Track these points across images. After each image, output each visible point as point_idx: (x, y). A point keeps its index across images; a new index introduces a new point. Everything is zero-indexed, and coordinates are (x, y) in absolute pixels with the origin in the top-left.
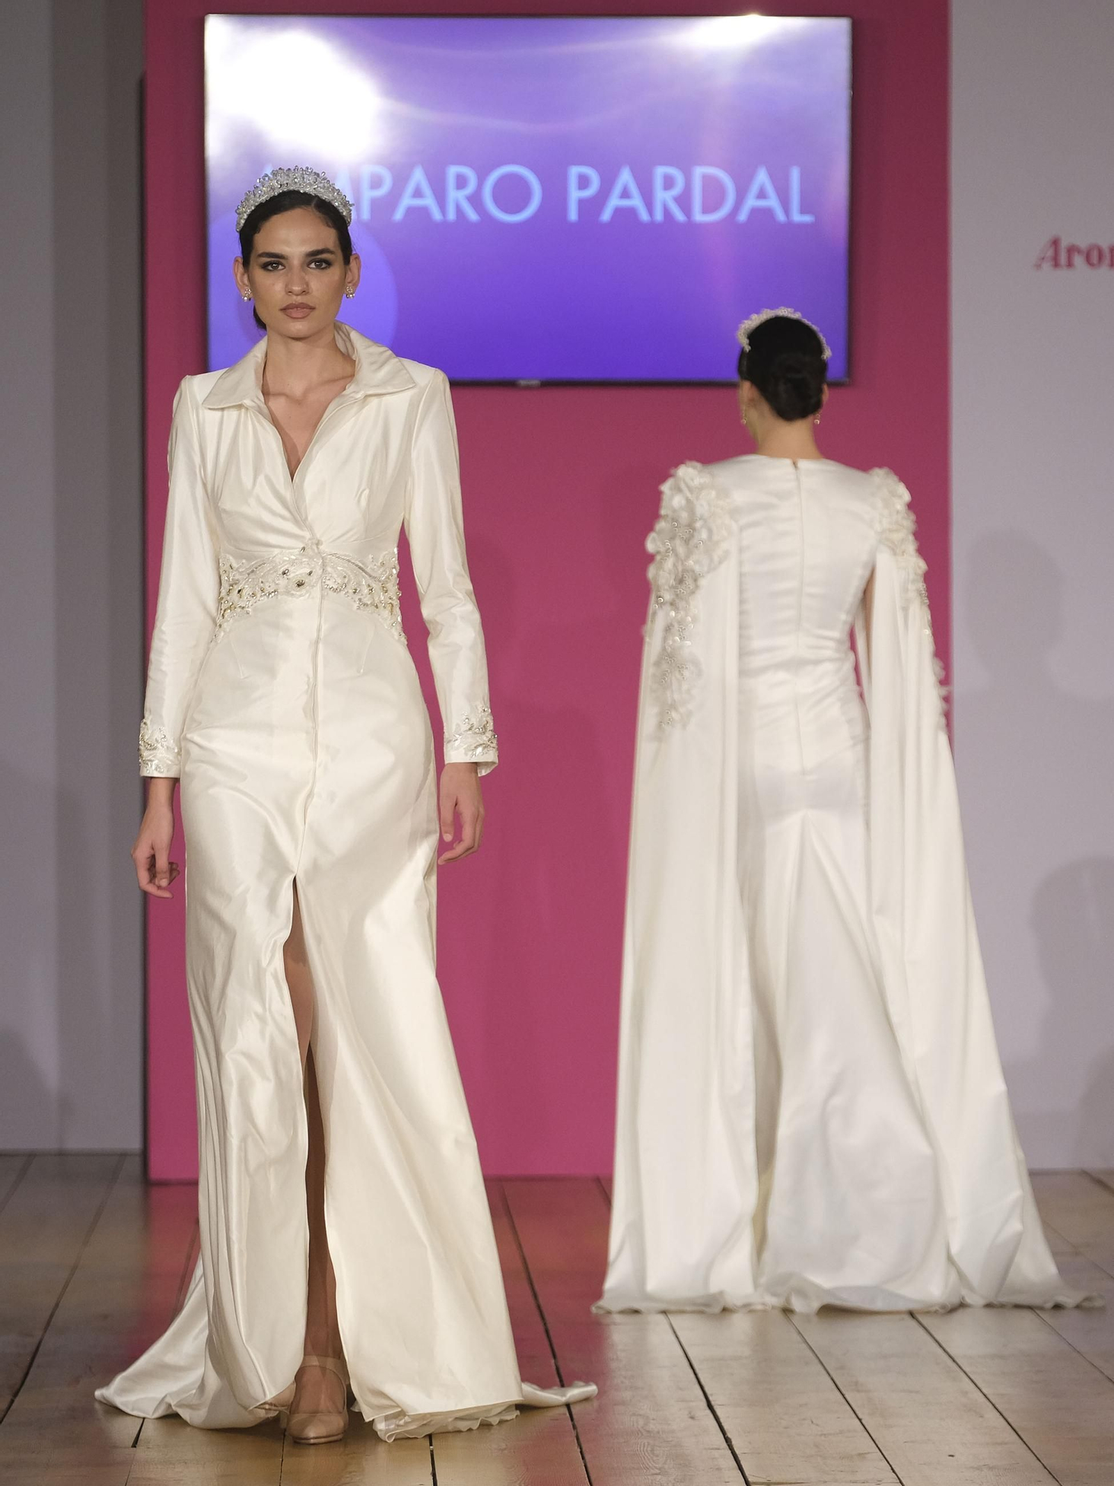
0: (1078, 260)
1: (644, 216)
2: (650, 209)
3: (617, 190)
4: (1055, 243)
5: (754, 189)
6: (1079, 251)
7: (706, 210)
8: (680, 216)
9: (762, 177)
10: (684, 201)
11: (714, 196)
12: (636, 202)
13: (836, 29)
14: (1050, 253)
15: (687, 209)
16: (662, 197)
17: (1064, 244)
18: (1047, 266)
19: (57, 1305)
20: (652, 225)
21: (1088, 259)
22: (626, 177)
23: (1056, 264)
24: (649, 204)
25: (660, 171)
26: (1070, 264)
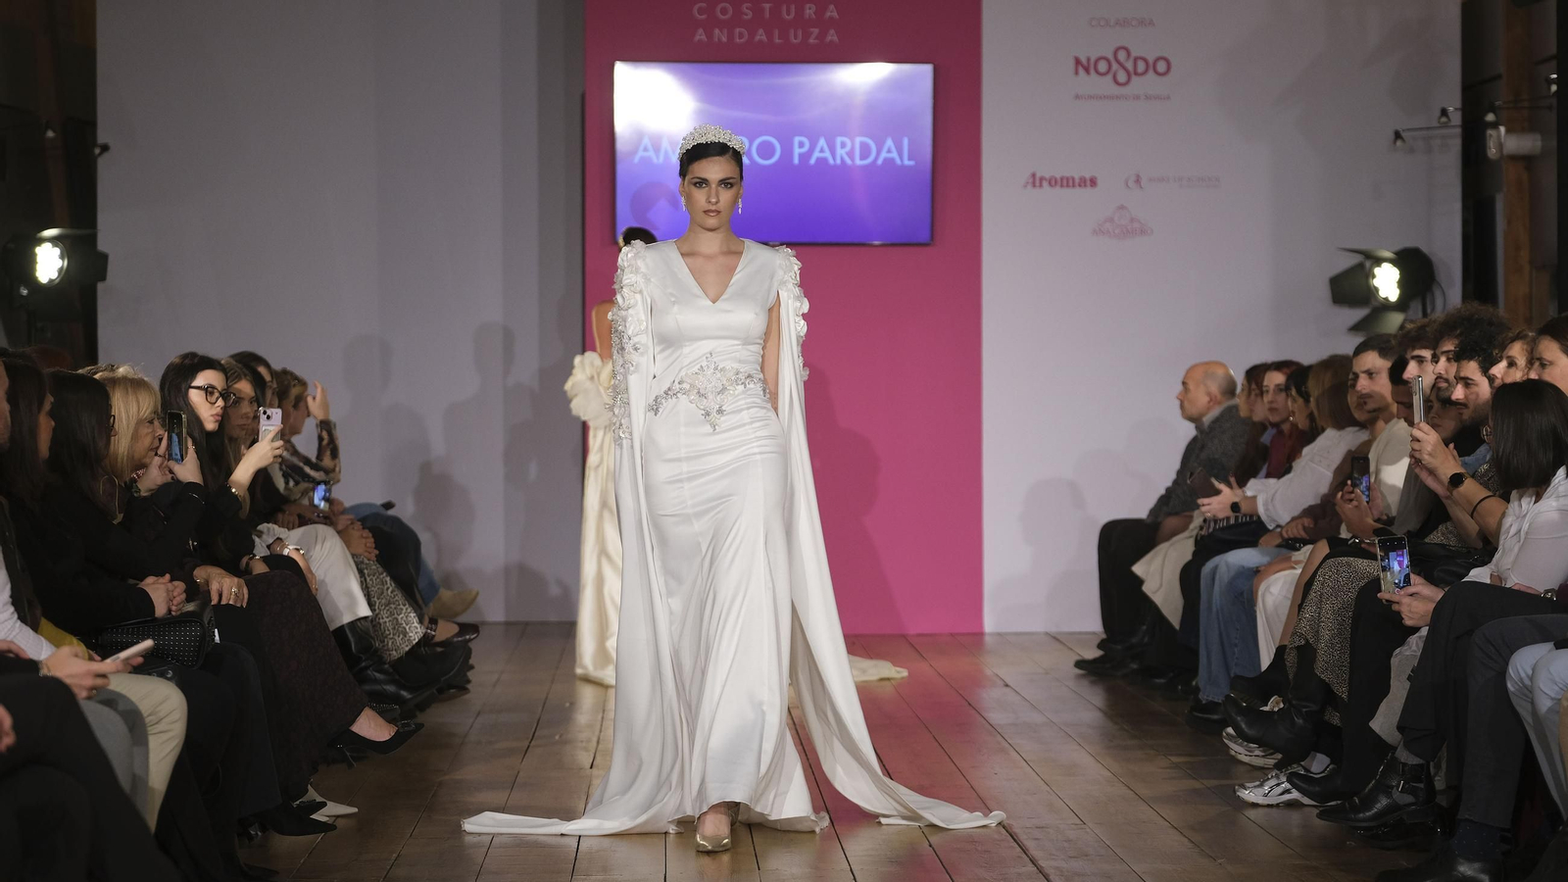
0: (1045, 184)
1: (831, 161)
2: (834, 159)
3: (818, 149)
4: (1034, 175)
5: (885, 149)
6: (1046, 179)
7: (862, 158)
8: (848, 161)
9: (889, 143)
10: (851, 154)
11: (865, 151)
12: (827, 154)
13: (927, 70)
14: (1031, 180)
15: (852, 158)
16: (840, 152)
17: (1038, 175)
18: (1029, 187)
19: (547, 698)
20: (835, 166)
21: (1050, 183)
22: (822, 142)
23: (1034, 185)
24: (833, 154)
25: (839, 140)
26: (1041, 186)
